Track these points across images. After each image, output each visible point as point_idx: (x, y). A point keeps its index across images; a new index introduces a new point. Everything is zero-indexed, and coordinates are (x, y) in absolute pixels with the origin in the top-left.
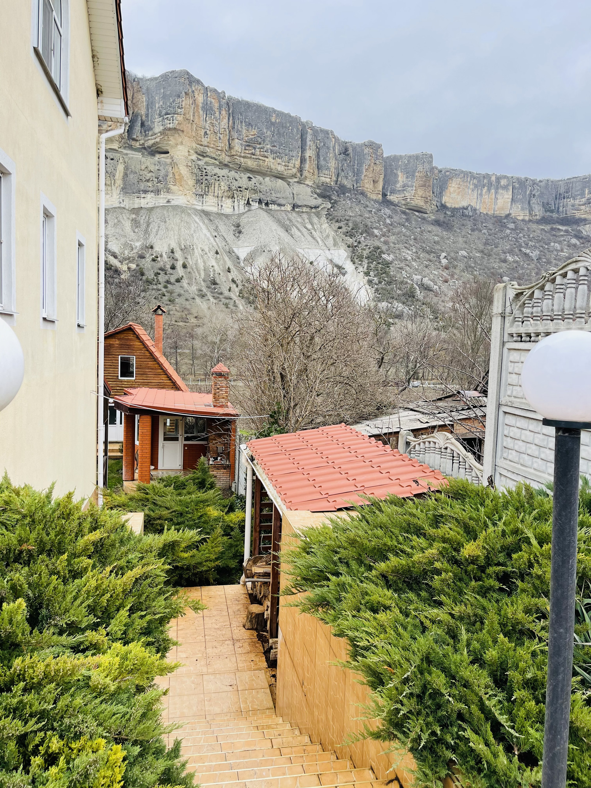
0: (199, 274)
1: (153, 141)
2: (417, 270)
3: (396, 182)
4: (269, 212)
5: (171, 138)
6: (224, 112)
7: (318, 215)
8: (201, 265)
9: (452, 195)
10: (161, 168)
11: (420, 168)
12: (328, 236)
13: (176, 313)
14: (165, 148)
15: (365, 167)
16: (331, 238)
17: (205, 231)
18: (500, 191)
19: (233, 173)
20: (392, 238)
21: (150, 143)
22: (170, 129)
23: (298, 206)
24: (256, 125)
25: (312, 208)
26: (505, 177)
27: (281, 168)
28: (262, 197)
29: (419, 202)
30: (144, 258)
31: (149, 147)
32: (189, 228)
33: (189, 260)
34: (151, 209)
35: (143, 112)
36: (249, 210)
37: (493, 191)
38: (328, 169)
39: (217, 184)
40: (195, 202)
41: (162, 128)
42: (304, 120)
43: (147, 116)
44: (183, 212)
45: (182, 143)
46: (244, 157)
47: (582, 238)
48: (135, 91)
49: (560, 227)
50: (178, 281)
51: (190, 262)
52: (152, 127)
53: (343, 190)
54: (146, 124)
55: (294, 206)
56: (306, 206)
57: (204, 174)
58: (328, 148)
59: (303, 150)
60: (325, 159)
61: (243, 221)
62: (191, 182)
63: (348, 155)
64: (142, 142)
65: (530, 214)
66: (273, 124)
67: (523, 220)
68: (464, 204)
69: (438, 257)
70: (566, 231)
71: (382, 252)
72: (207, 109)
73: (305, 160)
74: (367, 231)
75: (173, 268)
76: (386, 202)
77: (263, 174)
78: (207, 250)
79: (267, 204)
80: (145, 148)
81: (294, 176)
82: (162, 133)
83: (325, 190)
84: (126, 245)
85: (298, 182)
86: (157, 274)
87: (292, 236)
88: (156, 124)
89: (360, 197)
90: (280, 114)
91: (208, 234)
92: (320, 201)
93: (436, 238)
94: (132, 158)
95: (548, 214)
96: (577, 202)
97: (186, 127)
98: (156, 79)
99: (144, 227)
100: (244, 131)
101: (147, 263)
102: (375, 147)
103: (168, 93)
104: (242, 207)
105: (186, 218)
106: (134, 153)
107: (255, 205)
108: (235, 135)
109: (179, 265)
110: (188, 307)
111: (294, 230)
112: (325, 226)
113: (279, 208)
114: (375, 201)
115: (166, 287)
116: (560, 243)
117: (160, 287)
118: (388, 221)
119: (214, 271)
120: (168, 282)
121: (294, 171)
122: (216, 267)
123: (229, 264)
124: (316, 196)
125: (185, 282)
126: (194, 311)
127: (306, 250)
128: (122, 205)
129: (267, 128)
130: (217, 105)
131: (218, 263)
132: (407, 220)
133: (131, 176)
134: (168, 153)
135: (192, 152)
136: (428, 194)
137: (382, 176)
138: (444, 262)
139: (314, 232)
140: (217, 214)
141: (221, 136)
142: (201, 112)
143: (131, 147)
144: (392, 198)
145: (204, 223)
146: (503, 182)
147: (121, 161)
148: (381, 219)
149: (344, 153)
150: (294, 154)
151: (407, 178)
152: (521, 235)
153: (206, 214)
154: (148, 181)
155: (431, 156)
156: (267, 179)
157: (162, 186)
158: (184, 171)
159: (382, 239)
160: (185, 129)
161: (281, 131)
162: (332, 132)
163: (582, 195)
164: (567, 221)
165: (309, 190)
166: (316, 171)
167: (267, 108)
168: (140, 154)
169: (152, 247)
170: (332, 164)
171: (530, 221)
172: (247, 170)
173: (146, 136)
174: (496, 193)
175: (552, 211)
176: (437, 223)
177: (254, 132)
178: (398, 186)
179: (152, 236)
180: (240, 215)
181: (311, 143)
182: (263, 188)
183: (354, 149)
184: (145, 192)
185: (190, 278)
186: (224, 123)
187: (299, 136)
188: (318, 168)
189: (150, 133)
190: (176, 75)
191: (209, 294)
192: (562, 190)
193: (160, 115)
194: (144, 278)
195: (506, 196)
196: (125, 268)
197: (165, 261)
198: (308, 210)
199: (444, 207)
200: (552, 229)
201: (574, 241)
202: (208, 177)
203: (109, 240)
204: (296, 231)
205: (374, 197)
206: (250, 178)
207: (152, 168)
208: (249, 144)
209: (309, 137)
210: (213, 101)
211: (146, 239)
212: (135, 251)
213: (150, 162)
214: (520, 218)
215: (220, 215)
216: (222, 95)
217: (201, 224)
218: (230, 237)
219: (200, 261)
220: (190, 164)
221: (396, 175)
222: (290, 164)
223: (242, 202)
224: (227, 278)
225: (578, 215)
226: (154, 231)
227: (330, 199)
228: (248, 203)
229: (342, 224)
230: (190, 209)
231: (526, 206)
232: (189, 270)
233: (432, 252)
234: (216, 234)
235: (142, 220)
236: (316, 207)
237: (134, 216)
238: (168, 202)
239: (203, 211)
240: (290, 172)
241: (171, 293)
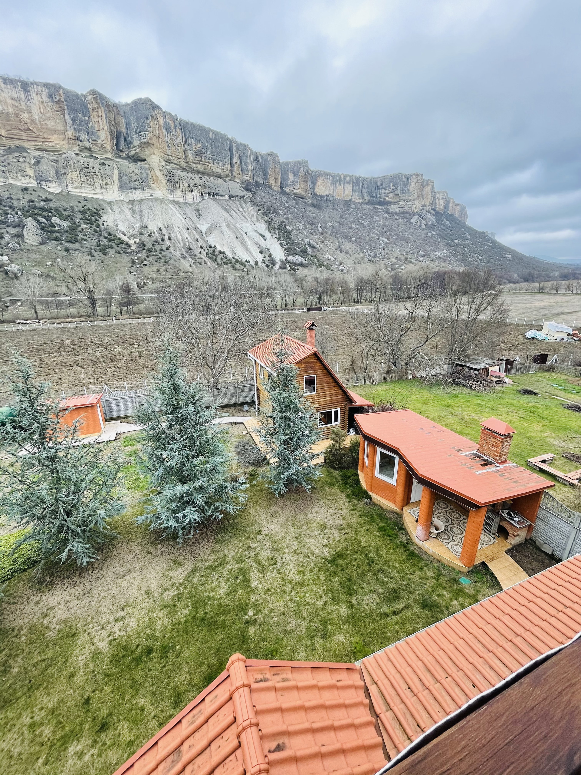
0: (180, 244)
1: (134, 152)
2: (306, 235)
3: (288, 179)
4: (215, 200)
5: (146, 150)
6: (178, 131)
7: (245, 202)
8: (180, 238)
9: (320, 188)
10: (143, 172)
11: (301, 170)
12: (253, 215)
13: (171, 270)
14: (144, 157)
15: (269, 169)
16: (255, 217)
17: (178, 215)
18: (346, 185)
19: (190, 175)
20: (290, 216)
21: (133, 153)
22: (145, 143)
23: (233, 196)
24: (200, 140)
25: (241, 197)
26: (348, 176)
27: (219, 171)
28: (210, 191)
29: (301, 192)
30: (143, 234)
31: (132, 157)
32: (168, 213)
33: (172, 235)
34: (141, 201)
35: (124, 130)
36: (203, 200)
37: (342, 184)
38: (248, 170)
39: (181, 182)
40: (169, 195)
41: (139, 142)
42: (230, 137)
43: (127, 133)
44: (162, 202)
45: (154, 154)
46: (195, 163)
47: (389, 213)
48: (116, 114)
49: (378, 207)
50: (168, 248)
51: (173, 236)
52: (132, 141)
53: (258, 185)
54: (127, 139)
55: (231, 196)
56: (237, 196)
57: (172, 175)
58: (247, 156)
59: (232, 158)
60: (245, 164)
61: (201, 207)
62: (164, 181)
63: (258, 161)
64: (127, 153)
65: (362, 199)
66: (211, 139)
67: (359, 203)
68: (326, 193)
69: (317, 227)
70: (381, 209)
71: (285, 225)
72: (168, 129)
73: (233, 165)
74: (275, 211)
75: (163, 240)
76: (283, 193)
77: (209, 175)
78: (181, 227)
79: (213, 195)
80: (129, 157)
81: (228, 176)
82: (140, 146)
83: (247, 185)
84: (129, 226)
85: (231, 180)
86: (153, 245)
87: (231, 216)
88: (134, 139)
89: (268, 189)
90: (214, 133)
91: (181, 217)
92: (245, 192)
93: (314, 215)
94: (122, 164)
95: (372, 199)
96: (387, 191)
97: (155, 141)
98: (129, 105)
99: (139, 213)
100: (193, 145)
101: (145, 238)
102: (274, 156)
103: (139, 115)
104: (198, 198)
105: (165, 206)
106: (122, 160)
107: (206, 196)
108: (188, 148)
109: (166, 238)
110: (177, 266)
111: (232, 212)
112: (250, 209)
113: (221, 198)
114: (278, 192)
115: (161, 253)
116: (378, 216)
117: (157, 253)
118: (286, 205)
119: (188, 241)
120: (161, 250)
121: (227, 172)
122: (189, 239)
123: (197, 236)
124: (242, 189)
125: (172, 249)
126: (181, 268)
127: (241, 225)
128: (122, 199)
129: (208, 143)
130: (173, 125)
131: (190, 236)
132: (297, 204)
133: (124, 178)
134: (145, 160)
135: (162, 160)
136: (307, 187)
137: (280, 175)
138: (320, 230)
139: (244, 213)
140: (184, 203)
141: (179, 148)
142: (163, 131)
143: (120, 157)
144: (286, 189)
145: (176, 209)
146: (348, 179)
147: (115, 167)
148: (282, 203)
149: (256, 160)
150: (227, 161)
151: (294, 176)
152: (359, 212)
153: (177, 203)
154: (135, 181)
155: (307, 162)
156: (212, 178)
157: (145, 184)
158: (159, 174)
159: (285, 217)
160: (154, 143)
161: (217, 144)
162: (248, 145)
163: (390, 186)
164: (382, 203)
165: (238, 185)
166: (240, 172)
167: (205, 127)
168: (127, 161)
169: (147, 227)
170: (250, 168)
171: (362, 203)
172: (198, 172)
173: (129, 148)
174: (344, 186)
175: (373, 197)
176: (313, 205)
177: (200, 145)
178: (289, 181)
179: (145, 219)
180: (198, 203)
181: (236, 153)
182: (209, 184)
183: (262, 157)
184: (135, 189)
185: (175, 247)
186: (180, 138)
187: (228, 148)
188: (242, 171)
189: (132, 146)
190: (143, 101)
191: (188, 256)
192: (379, 184)
193: (136, 133)
194: (146, 248)
195: (349, 188)
196: (131, 242)
197: (156, 235)
198: (239, 198)
199: (315, 195)
200: (374, 208)
201: (386, 215)
202: (175, 178)
203: (118, 223)
204: (234, 213)
205: (276, 189)
206: (201, 178)
207: (137, 171)
208: (198, 154)
209: (234, 149)
210: (170, 122)
211: (142, 222)
212: (136, 230)
213: (135, 167)
214: (357, 201)
215: (186, 204)
216: (175, 118)
217: (175, 210)
218: (194, 218)
219: (179, 235)
220: (161, 169)
221: (288, 175)
222: (224, 168)
223: (198, 195)
224: (197, 245)
225: (387, 199)
226: (146, 215)
227: (251, 191)
228: (202, 195)
229: (260, 207)
230: (166, 200)
231: (360, 194)
232: (173, 241)
233: (313, 224)
234: (185, 216)
235: (137, 208)
236: (243, 197)
237: (131, 206)
238: (151, 195)
239: (175, 201)
240: (225, 173)
241: (165, 257)
